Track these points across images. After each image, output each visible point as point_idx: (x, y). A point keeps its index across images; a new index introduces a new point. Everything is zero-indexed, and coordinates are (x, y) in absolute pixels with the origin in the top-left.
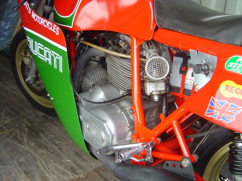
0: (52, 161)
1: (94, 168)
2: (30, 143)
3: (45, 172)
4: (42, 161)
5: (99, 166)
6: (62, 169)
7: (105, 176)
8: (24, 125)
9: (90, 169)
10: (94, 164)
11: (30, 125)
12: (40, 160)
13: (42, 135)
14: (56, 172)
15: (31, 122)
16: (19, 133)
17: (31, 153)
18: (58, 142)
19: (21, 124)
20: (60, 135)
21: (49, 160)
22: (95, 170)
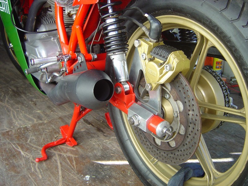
0: (23, 112)
1: (60, 116)
2: (9, 101)
3: (14, 119)
4: (14, 113)
5: (65, 114)
6: (30, 117)
7: (67, 121)
8: (10, 90)
9: (56, 117)
10: (61, 114)
11: (15, 89)
12: (13, 111)
13: (23, 96)
14: (23, 119)
15: (17, 87)
16: (3, 96)
17: (7, 107)
18: (35, 100)
19: (8, 89)
20: (39, 95)
21: (21, 111)
22: (60, 118)
